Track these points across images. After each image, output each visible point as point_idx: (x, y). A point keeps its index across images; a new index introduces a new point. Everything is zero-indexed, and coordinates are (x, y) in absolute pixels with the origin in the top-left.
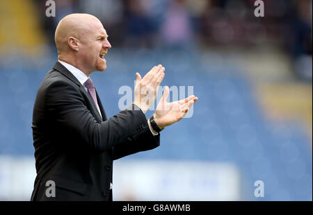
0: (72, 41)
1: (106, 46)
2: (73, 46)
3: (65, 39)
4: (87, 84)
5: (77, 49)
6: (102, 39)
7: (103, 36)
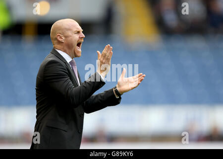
0: (59, 37)
1: (81, 36)
2: (60, 40)
3: (55, 37)
4: (71, 62)
5: (63, 41)
6: (78, 32)
7: (78, 30)
